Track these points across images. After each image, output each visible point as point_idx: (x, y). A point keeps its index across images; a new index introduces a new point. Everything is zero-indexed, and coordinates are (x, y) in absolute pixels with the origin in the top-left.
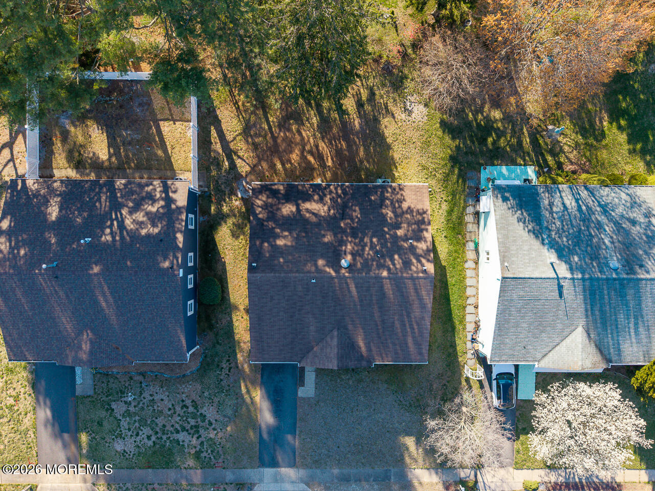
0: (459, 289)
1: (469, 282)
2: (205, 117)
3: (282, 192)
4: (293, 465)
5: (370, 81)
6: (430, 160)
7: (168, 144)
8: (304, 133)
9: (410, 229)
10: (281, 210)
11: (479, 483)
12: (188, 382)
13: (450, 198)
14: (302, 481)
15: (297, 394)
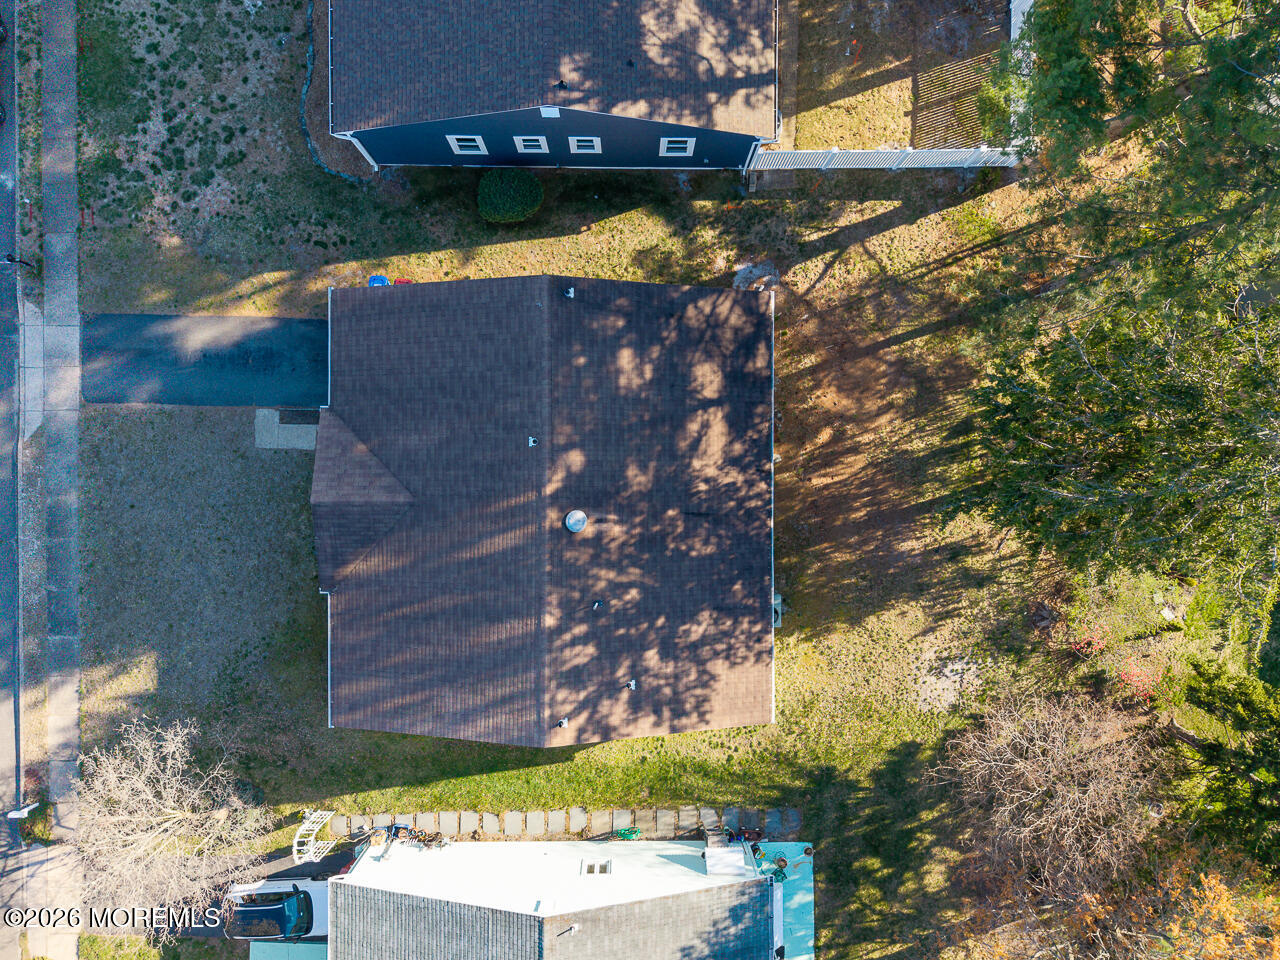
0: (520, 794)
1: (536, 817)
2: (923, 187)
3: (750, 365)
4: (90, 395)
5: (1012, 575)
6: (827, 721)
7: (859, 97)
8: (884, 420)
9: (662, 682)
10: (706, 361)
11: (44, 849)
12: (290, 143)
13: (737, 769)
14: (48, 418)
15: (262, 406)
